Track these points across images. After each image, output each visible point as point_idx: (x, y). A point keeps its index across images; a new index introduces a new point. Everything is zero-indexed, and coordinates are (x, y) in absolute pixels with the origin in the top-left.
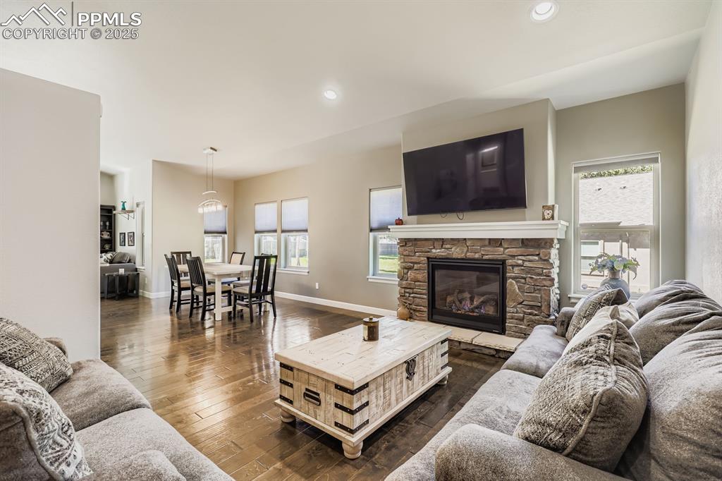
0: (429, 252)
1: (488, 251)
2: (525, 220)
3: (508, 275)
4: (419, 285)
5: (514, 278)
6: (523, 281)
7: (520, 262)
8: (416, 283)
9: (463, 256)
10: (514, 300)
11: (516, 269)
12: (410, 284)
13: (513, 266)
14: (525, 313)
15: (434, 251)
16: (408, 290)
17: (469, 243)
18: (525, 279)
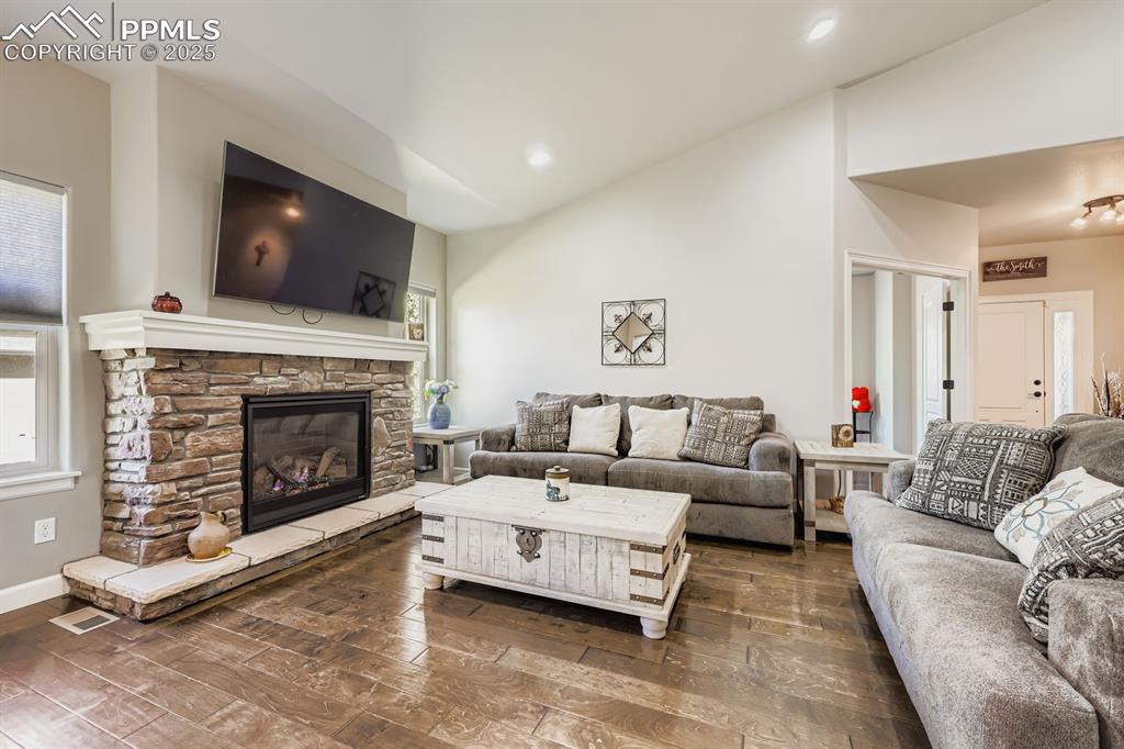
0: (247, 383)
1: (354, 378)
2: (387, 336)
3: (373, 411)
4: (224, 463)
5: (381, 415)
6: (391, 416)
7: (389, 392)
8: (214, 459)
9: (317, 388)
10: (382, 445)
11: (383, 401)
12: (197, 465)
13: (381, 398)
14: (393, 457)
15: (259, 380)
16: (186, 483)
17: (328, 365)
18: (392, 413)
